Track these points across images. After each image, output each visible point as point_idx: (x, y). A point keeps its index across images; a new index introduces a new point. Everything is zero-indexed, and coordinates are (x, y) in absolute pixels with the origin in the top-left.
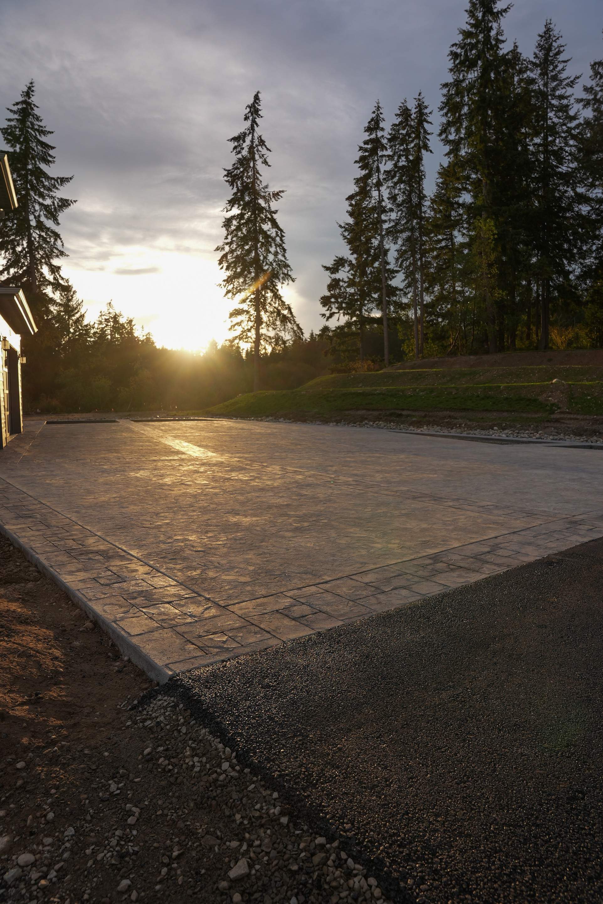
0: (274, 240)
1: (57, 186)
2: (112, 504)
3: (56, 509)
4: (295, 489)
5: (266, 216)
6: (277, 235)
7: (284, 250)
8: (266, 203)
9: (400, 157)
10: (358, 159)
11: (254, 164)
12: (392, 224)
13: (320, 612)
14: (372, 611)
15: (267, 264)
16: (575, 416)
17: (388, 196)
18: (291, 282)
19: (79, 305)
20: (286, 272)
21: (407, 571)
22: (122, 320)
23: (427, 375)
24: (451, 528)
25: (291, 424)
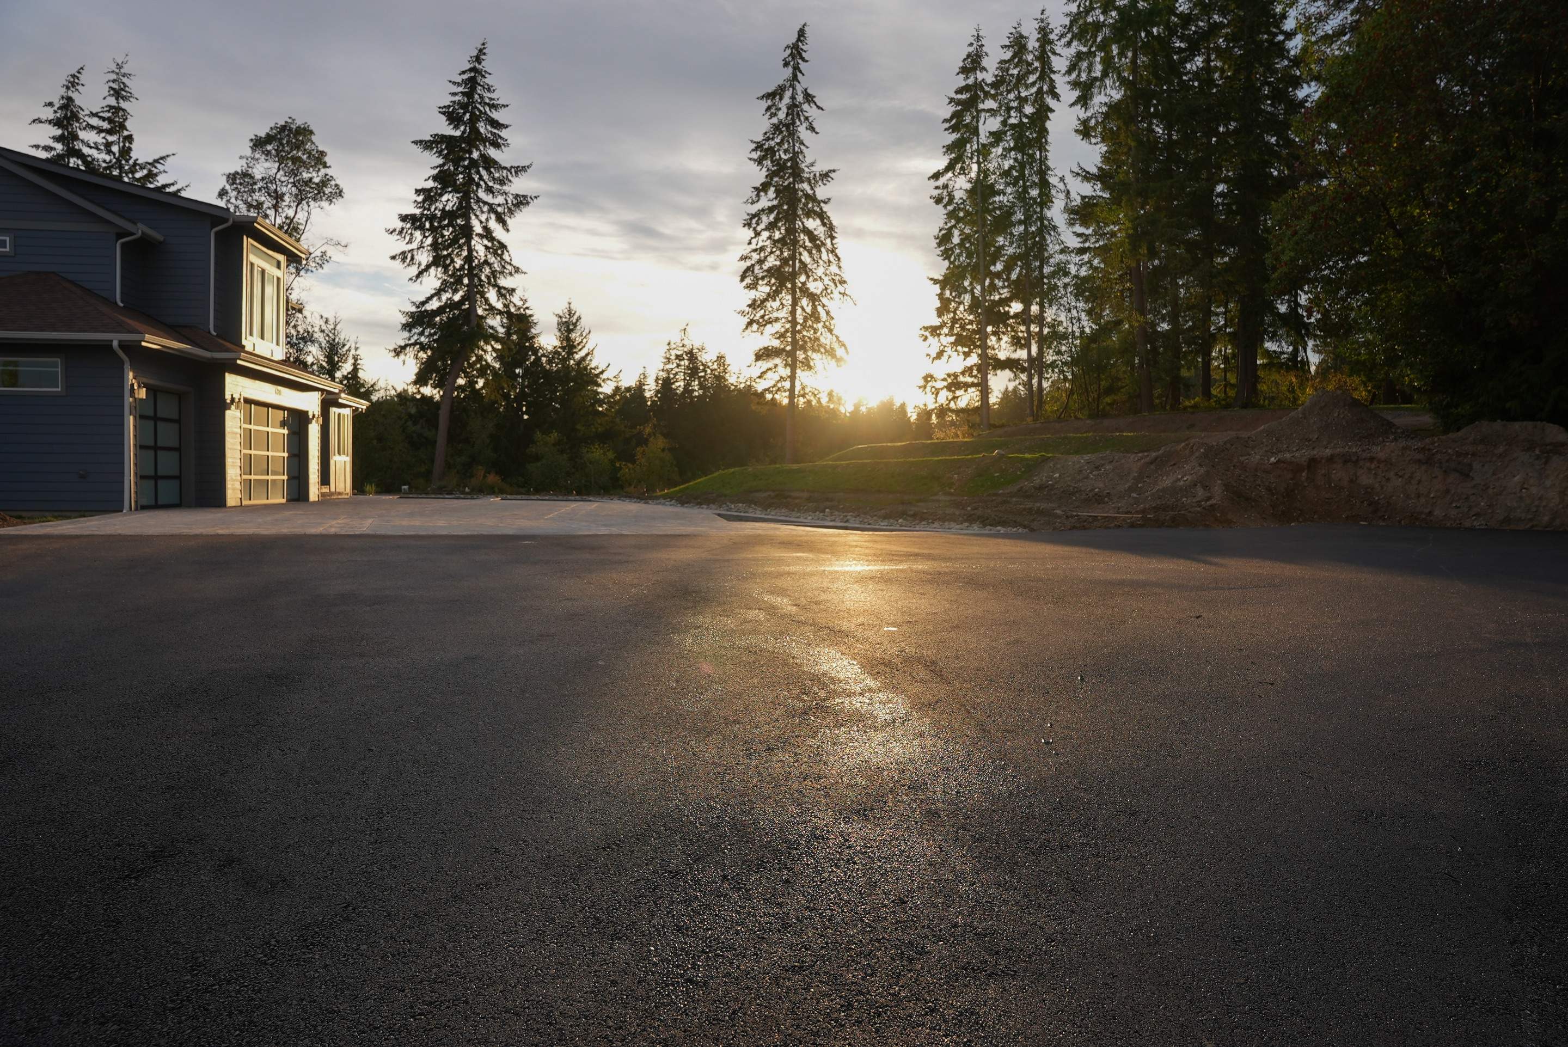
0: (824, 243)
1: (510, 177)
5: (814, 208)
6: (827, 236)
7: (839, 259)
8: (811, 189)
9: (1009, 109)
11: (796, 131)
15: (815, 279)
19: (585, 337)
22: (707, 357)
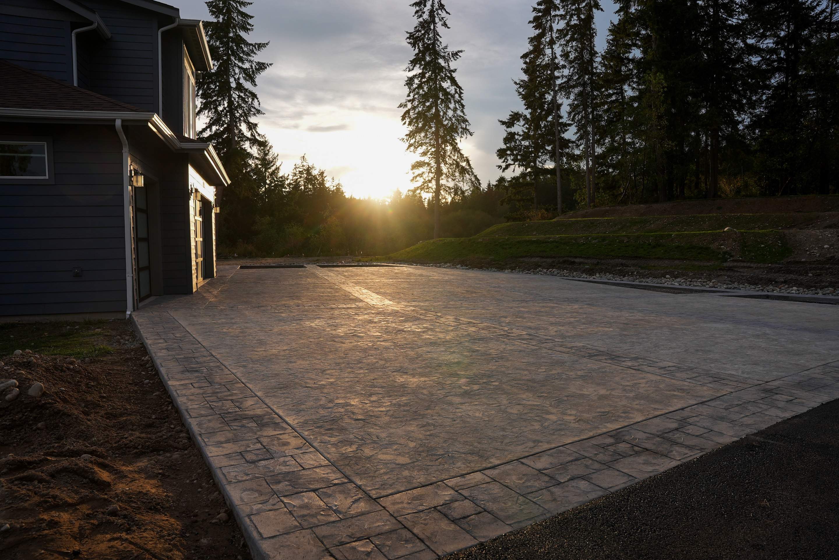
0: (453, 96)
1: (255, 51)
2: (280, 357)
3: (224, 363)
4: (467, 344)
5: (445, 75)
6: (456, 92)
7: (463, 106)
8: (445, 63)
9: (571, 16)
10: (532, 19)
11: (434, 26)
12: (565, 80)
13: (485, 511)
14: (545, 512)
15: (446, 119)
16: (749, 264)
17: (561, 53)
18: (469, 135)
19: (275, 158)
20: (464, 127)
21: (586, 454)
22: (315, 172)
23: (599, 223)
24: (631, 395)
25: (467, 270)
